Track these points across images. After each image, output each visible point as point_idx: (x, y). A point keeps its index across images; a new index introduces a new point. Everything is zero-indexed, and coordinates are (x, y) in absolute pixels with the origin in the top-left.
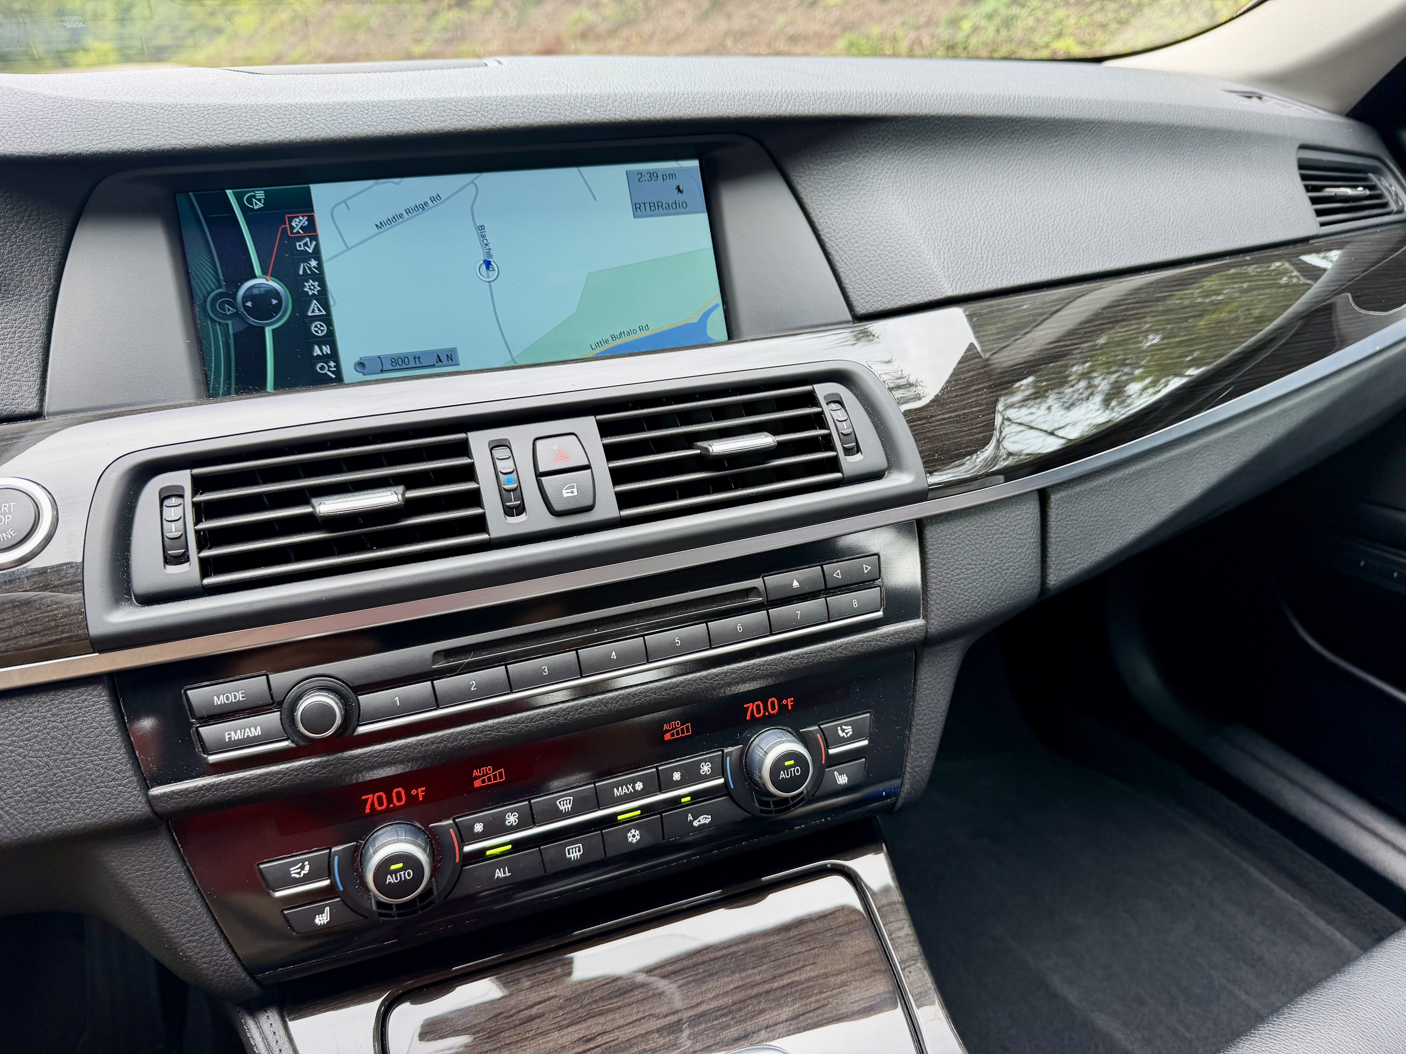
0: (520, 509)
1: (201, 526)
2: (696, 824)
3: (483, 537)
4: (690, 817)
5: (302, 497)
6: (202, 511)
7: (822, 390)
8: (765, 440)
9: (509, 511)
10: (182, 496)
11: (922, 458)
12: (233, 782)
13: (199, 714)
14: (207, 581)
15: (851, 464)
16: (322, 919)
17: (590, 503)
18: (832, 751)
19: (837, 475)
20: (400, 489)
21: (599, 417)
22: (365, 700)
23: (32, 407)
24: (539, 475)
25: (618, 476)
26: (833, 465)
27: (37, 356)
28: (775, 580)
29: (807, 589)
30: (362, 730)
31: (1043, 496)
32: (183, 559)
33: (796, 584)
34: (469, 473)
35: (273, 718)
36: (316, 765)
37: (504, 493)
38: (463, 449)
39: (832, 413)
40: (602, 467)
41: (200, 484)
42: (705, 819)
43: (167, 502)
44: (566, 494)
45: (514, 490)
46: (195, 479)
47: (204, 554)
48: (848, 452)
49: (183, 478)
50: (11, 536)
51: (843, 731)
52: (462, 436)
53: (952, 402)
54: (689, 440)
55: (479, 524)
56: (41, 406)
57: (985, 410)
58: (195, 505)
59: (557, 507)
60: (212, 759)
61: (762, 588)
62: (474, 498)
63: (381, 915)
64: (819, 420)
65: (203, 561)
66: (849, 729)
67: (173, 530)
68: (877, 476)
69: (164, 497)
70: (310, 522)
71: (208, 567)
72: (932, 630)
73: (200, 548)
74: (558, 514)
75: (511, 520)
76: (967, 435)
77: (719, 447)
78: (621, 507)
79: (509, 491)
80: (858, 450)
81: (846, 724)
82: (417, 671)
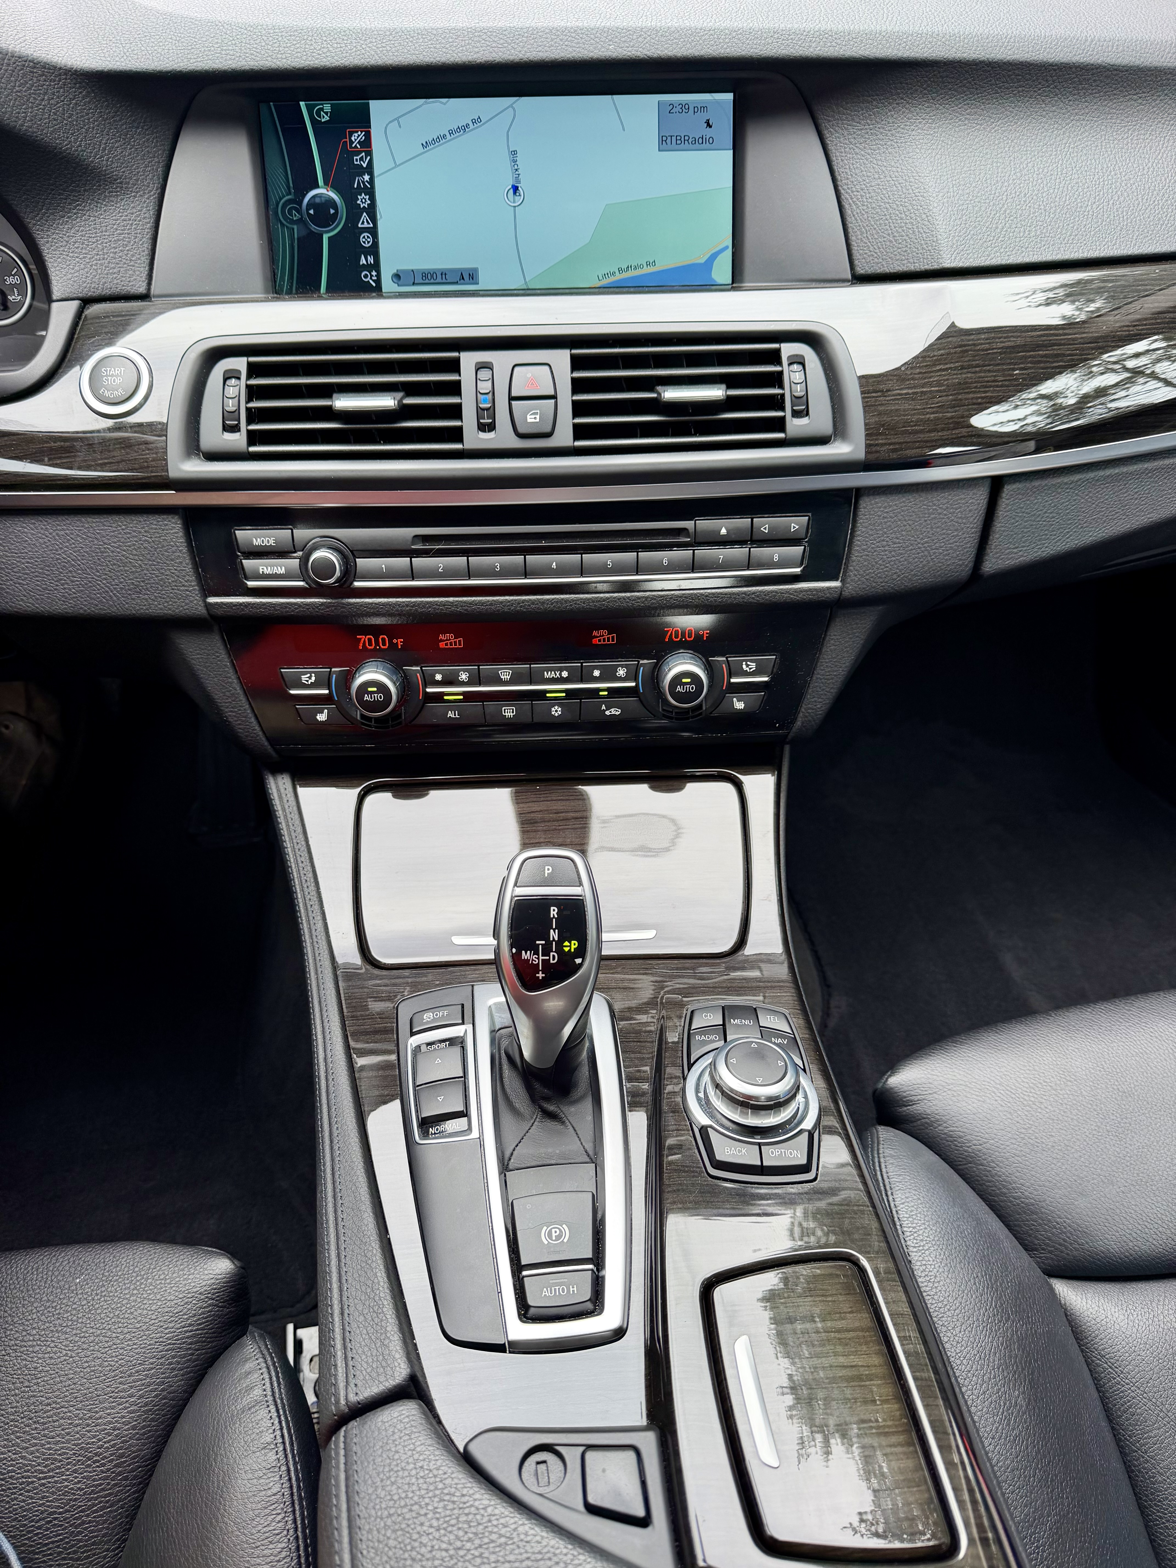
0: (491, 427)
1: (251, 405)
2: (608, 713)
3: (458, 446)
4: (604, 707)
5: (328, 391)
6: (253, 393)
7: (788, 349)
8: (716, 393)
9: (482, 428)
10: (239, 378)
11: (866, 430)
12: (264, 604)
13: (242, 550)
14: (252, 449)
15: (796, 426)
16: (322, 717)
17: (548, 429)
18: (732, 680)
19: (781, 435)
20: (399, 395)
21: (574, 351)
22: (363, 563)
23: (142, 290)
24: (511, 399)
25: (579, 409)
26: (779, 424)
27: (147, 246)
28: (705, 524)
29: (733, 537)
30: (357, 584)
31: (997, 483)
32: (235, 429)
33: (724, 531)
34: (455, 388)
35: (293, 563)
36: (322, 604)
37: (480, 411)
38: (454, 366)
39: (792, 375)
40: (566, 398)
41: (254, 370)
42: (615, 711)
43: (228, 382)
44: (530, 419)
45: (488, 409)
46: (250, 365)
47: (251, 427)
48: (796, 414)
49: (240, 364)
50: (120, 393)
51: (747, 666)
52: (455, 354)
53: (913, 379)
54: (649, 384)
55: (456, 435)
56: (149, 289)
57: (944, 391)
58: (247, 386)
59: (521, 430)
60: (251, 584)
61: (691, 530)
62: (455, 412)
63: (363, 724)
64: (776, 379)
65: (250, 433)
66: (753, 666)
67: (231, 406)
68: (822, 441)
69: (227, 376)
70: (328, 414)
71: (254, 438)
72: (846, 593)
73: (249, 421)
74: (522, 436)
75: (483, 435)
76: (919, 414)
77: (671, 394)
78: (576, 437)
79: (483, 409)
80: (807, 414)
81: (751, 661)
82: (399, 547)
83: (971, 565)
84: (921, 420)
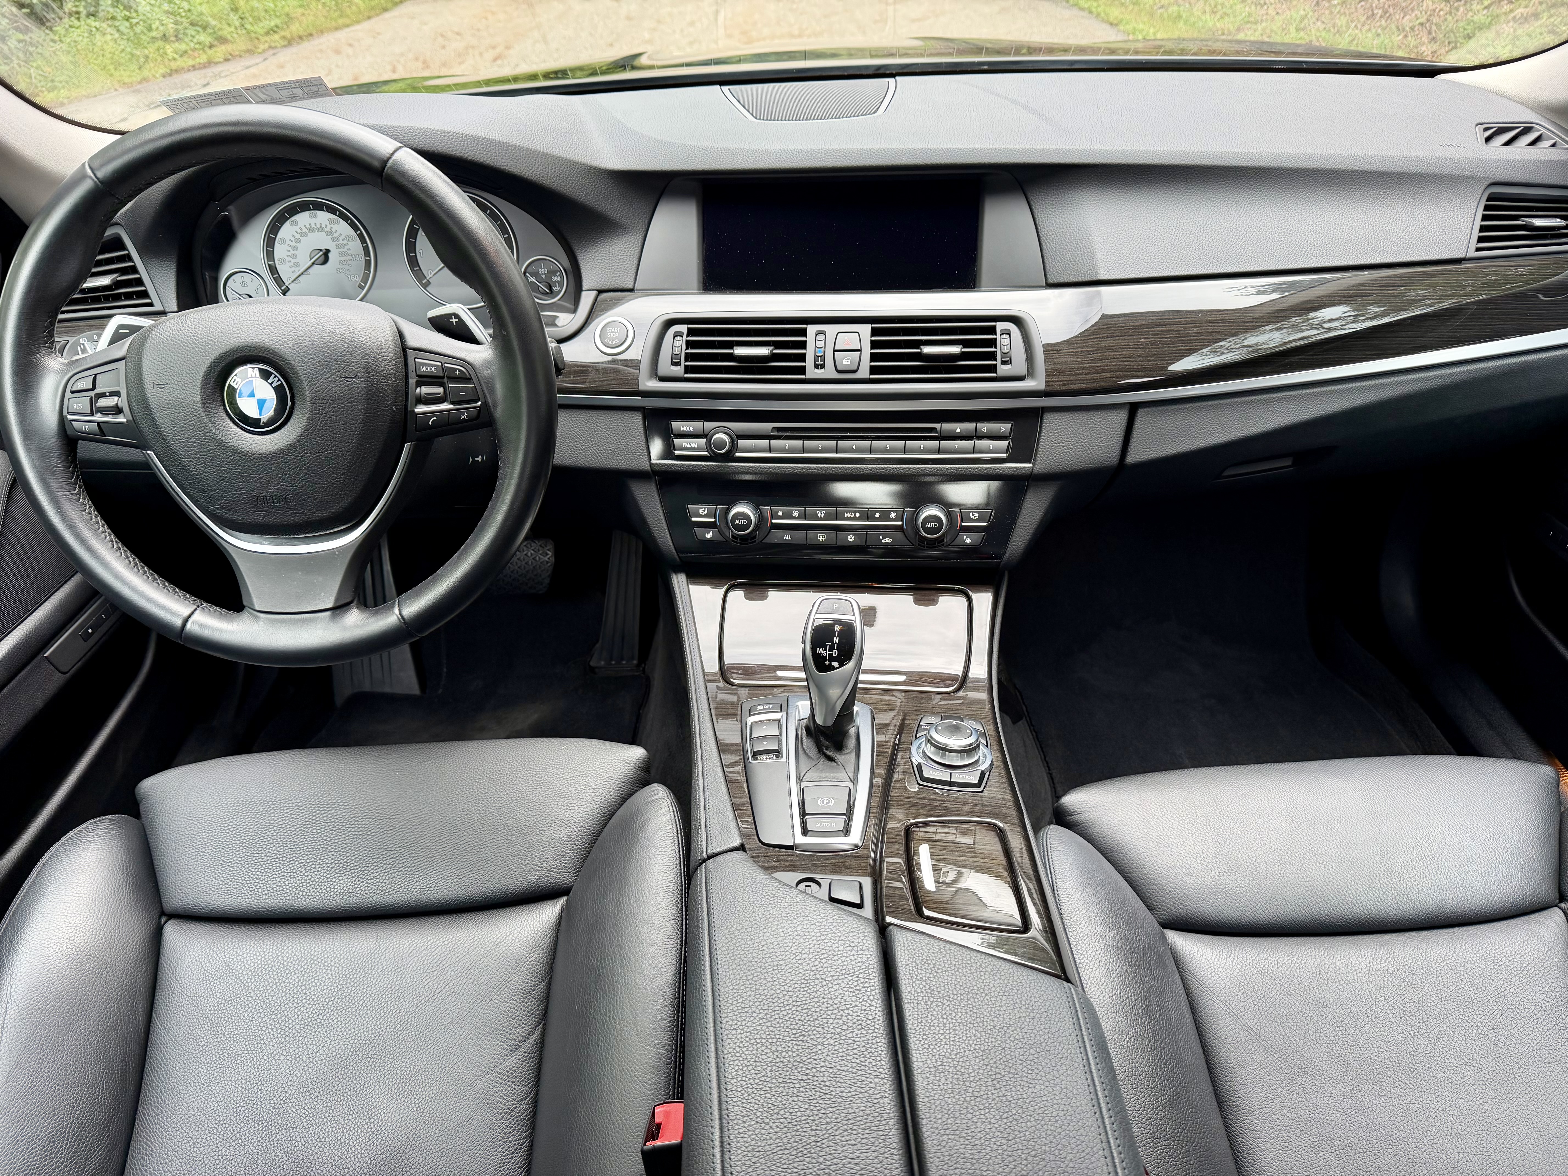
0: (822, 366)
1: (687, 351)
2: (883, 541)
3: (803, 377)
4: (881, 537)
5: (731, 345)
6: (690, 345)
7: (1000, 326)
8: (955, 349)
9: (817, 366)
10: (682, 337)
11: (1046, 372)
12: (683, 465)
13: (674, 433)
14: (686, 375)
15: (1003, 370)
16: (709, 536)
17: (855, 368)
18: (964, 524)
19: (994, 375)
20: (771, 348)
21: (873, 325)
22: (742, 442)
23: (631, 286)
24: (835, 351)
25: (874, 357)
26: (993, 368)
27: (635, 262)
28: (947, 426)
29: (964, 434)
30: (737, 454)
31: (1134, 408)
32: (677, 364)
33: (958, 430)
34: (803, 345)
35: (703, 441)
36: (716, 466)
37: (816, 357)
38: (804, 333)
39: (1002, 341)
40: (867, 351)
41: (691, 332)
42: (888, 540)
43: (676, 338)
44: (845, 362)
45: (821, 356)
46: (689, 329)
47: (687, 363)
48: (1004, 363)
49: (683, 328)
50: (617, 342)
51: (973, 515)
52: (805, 326)
54: (917, 344)
55: (802, 370)
56: (634, 286)
58: (687, 341)
59: (839, 368)
60: (677, 453)
61: (939, 429)
62: (803, 357)
63: (733, 538)
64: (993, 343)
65: (686, 366)
66: (977, 515)
67: (677, 351)
68: (1020, 379)
69: (676, 335)
70: (731, 357)
71: (688, 369)
72: (1035, 471)
73: (686, 360)
74: (839, 372)
75: (816, 371)
77: (927, 350)
78: (871, 373)
79: (818, 356)
80: (1011, 363)
81: (976, 512)
82: (763, 434)
83: (1118, 458)
84: (1081, 367)
